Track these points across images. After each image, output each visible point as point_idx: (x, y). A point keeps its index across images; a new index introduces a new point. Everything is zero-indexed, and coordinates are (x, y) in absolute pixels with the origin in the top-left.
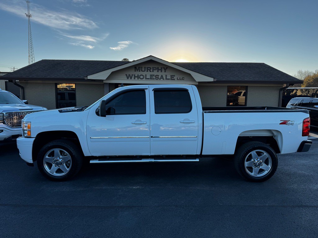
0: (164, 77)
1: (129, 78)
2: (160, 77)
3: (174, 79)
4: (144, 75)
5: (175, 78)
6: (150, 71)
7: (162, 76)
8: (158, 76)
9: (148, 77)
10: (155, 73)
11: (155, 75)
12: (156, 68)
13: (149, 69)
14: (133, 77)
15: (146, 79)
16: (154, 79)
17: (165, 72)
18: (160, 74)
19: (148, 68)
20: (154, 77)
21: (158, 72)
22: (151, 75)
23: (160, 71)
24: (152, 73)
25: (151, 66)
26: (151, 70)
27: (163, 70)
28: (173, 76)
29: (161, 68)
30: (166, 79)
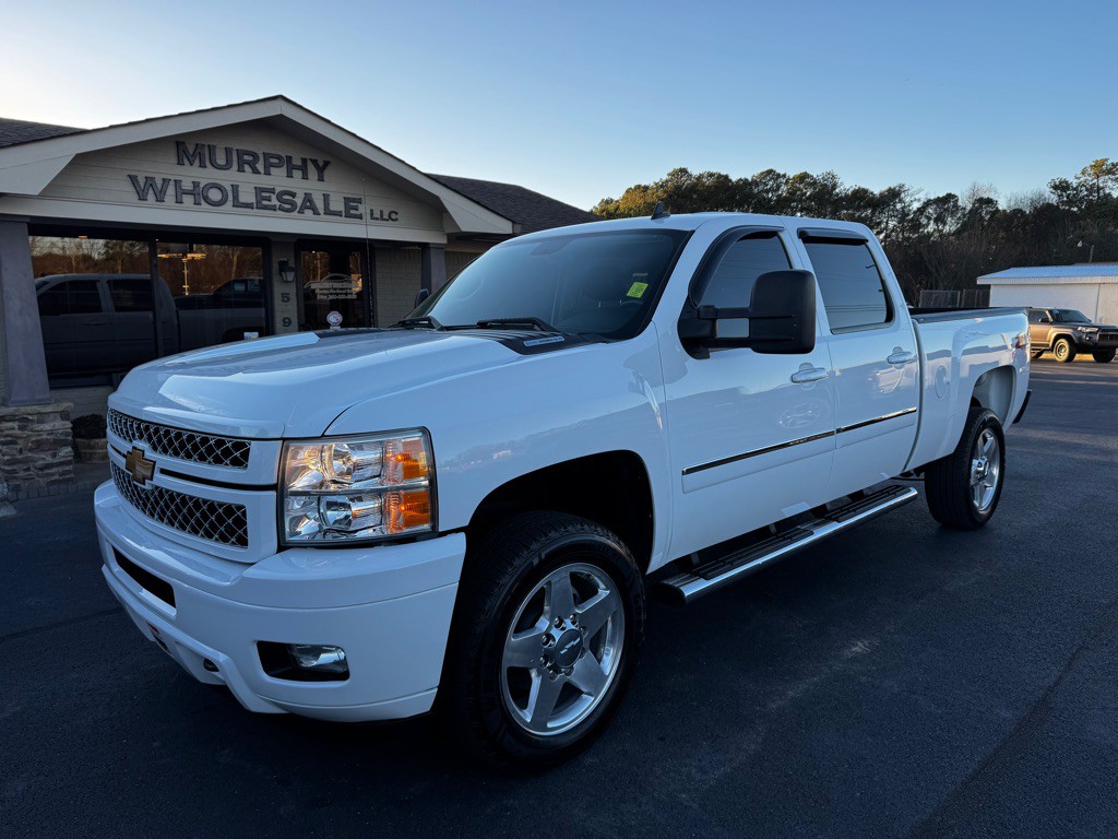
0: (320, 205)
1: (151, 196)
2: (299, 201)
3: (360, 217)
4: (229, 189)
5: (362, 209)
6: (256, 171)
7: (308, 198)
8: (293, 195)
9: (247, 196)
10: (278, 180)
11: (278, 190)
12: (279, 157)
13: (246, 161)
14: (171, 190)
15: (237, 204)
16: (273, 208)
17: (321, 179)
18: (299, 185)
19: (240, 153)
20: (275, 202)
21: (290, 175)
22: (259, 190)
23: (297, 174)
24: (263, 181)
25: (260, 146)
26: (260, 166)
27: (312, 172)
28: (354, 200)
29: (304, 161)
30: (328, 212)
